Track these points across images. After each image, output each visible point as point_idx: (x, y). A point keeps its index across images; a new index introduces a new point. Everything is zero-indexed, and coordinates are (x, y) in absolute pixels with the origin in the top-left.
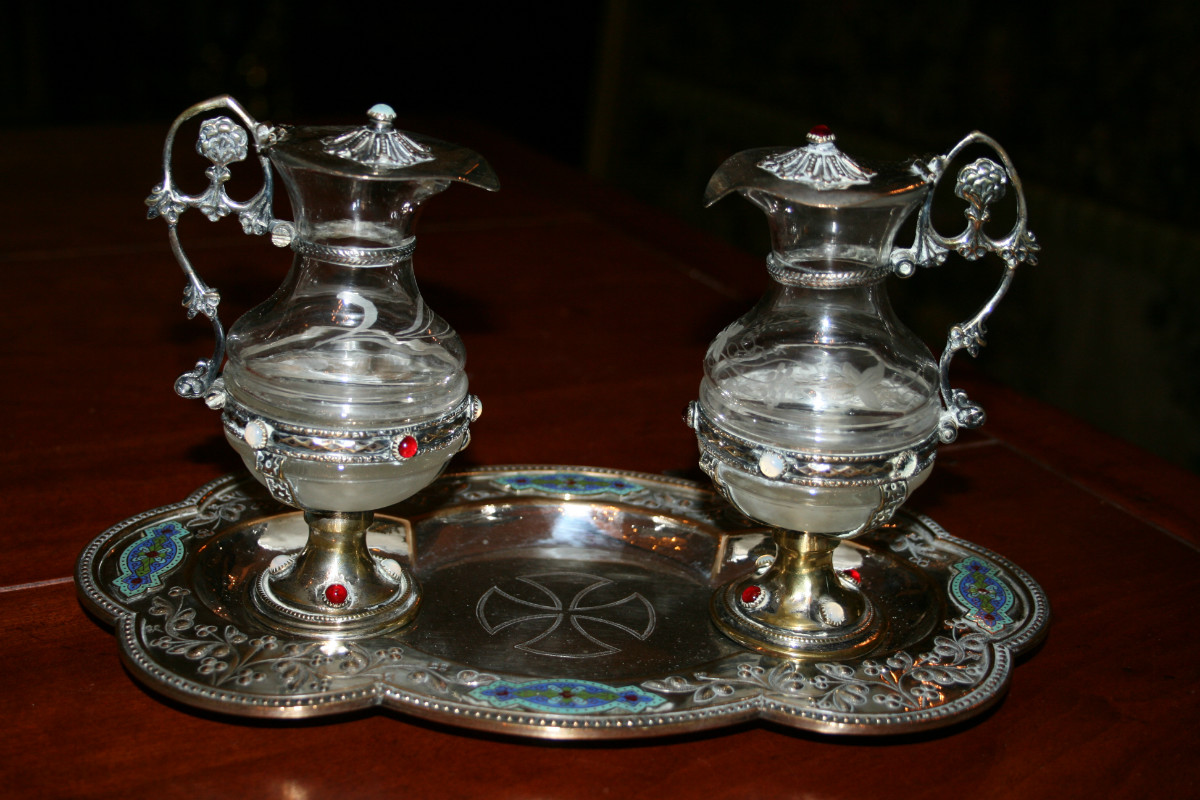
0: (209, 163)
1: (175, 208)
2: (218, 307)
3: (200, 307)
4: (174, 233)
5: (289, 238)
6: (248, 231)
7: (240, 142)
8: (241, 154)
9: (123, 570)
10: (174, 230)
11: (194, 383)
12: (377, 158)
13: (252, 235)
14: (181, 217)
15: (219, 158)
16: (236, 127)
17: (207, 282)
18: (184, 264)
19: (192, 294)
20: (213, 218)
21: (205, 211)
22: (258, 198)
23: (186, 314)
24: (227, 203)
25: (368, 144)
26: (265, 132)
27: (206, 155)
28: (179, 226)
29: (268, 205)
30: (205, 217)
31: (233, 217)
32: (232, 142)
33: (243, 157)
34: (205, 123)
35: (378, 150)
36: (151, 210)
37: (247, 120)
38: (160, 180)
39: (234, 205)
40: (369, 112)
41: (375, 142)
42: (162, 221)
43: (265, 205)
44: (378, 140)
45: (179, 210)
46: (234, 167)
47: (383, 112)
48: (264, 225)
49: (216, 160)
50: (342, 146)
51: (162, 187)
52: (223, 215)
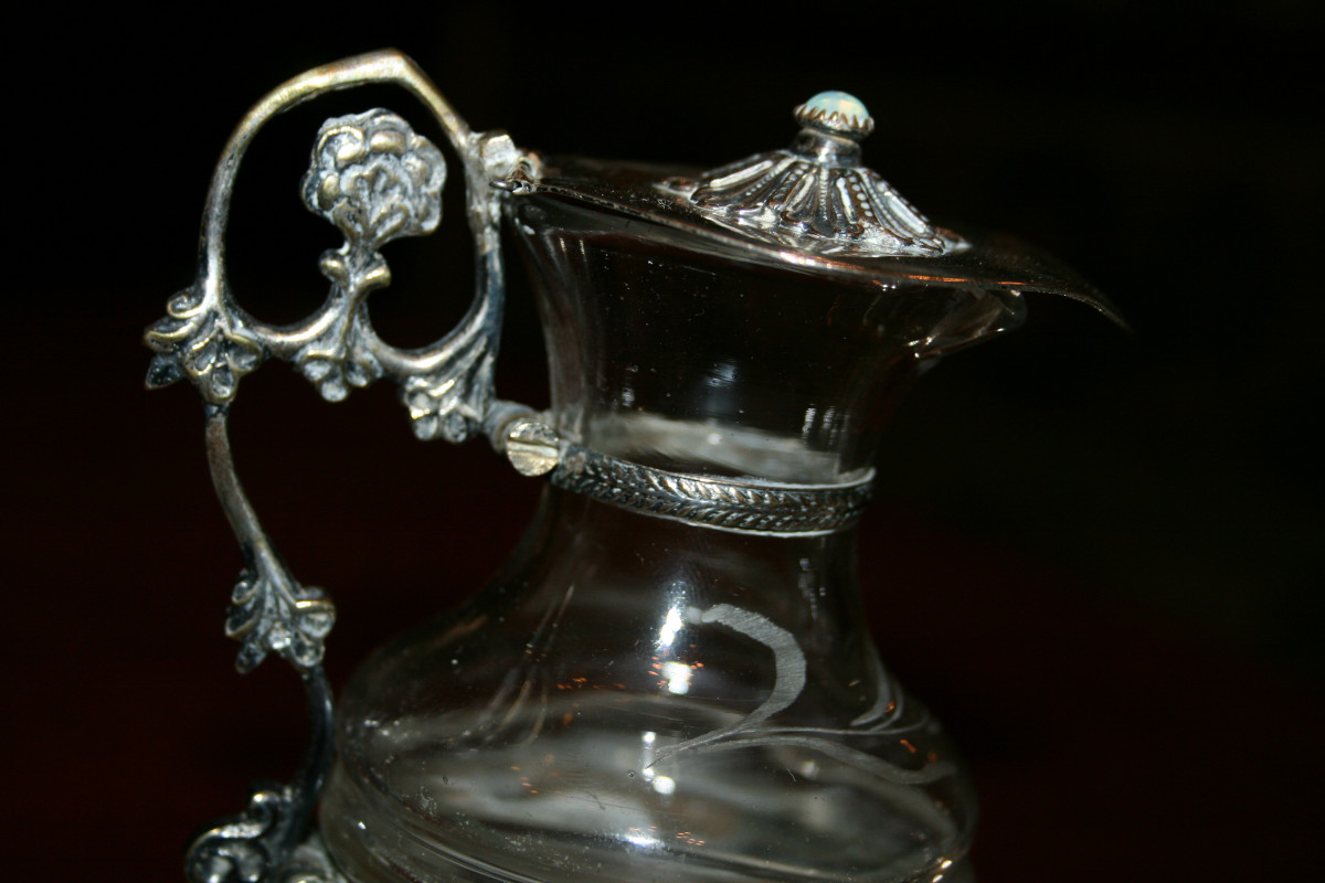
0: (332, 236)
1: (229, 357)
2: (328, 640)
3: (280, 642)
4: (218, 427)
5: (553, 452)
6: (427, 431)
7: (427, 181)
8: (426, 215)
10: (221, 420)
11: (242, 854)
12: (857, 232)
13: (439, 442)
14: (245, 384)
15: (365, 227)
16: (416, 140)
17: (301, 574)
18: (241, 519)
19: (260, 603)
20: (334, 393)
21: (316, 372)
22: (462, 341)
23: (234, 657)
24: (371, 349)
25: (814, 192)
26: (501, 154)
27: (329, 215)
28: (235, 411)
29: (489, 360)
30: (312, 389)
31: (388, 391)
32: (405, 179)
33: (431, 225)
34: (330, 126)
35: (849, 210)
36: (160, 363)
37: (451, 122)
38: (188, 278)
39: (390, 354)
40: (806, 109)
41: (833, 187)
42: (190, 394)
43: (480, 360)
44: (841, 183)
45: (245, 364)
46: (399, 250)
47: (841, 110)
48: (471, 410)
49: (359, 228)
50: (740, 197)
51: (199, 295)
52: (363, 382)
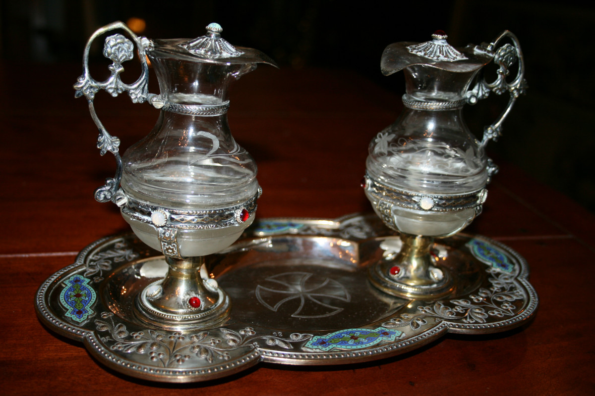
0: (110, 62)
1: (92, 90)
2: (119, 147)
3: (109, 148)
4: (91, 105)
5: (163, 103)
6: (135, 101)
7: (130, 48)
8: (130, 56)
9: (67, 307)
10: (92, 103)
11: (106, 193)
12: (221, 53)
13: (138, 104)
14: (96, 95)
15: (118, 59)
16: (126, 40)
17: (112, 134)
18: (98, 123)
19: (104, 141)
20: (115, 95)
21: (111, 91)
22: (141, 82)
23: (100, 152)
24: (122, 85)
25: (211, 45)
26: (145, 42)
27: (110, 58)
28: (95, 101)
29: (147, 85)
30: (109, 95)
31: (125, 95)
32: (125, 49)
33: (132, 58)
34: (108, 39)
35: (219, 48)
36: (77, 92)
37: (134, 36)
38: (81, 73)
39: (126, 86)
40: (208, 27)
41: (215, 44)
42: (84, 99)
43: (145, 85)
44: (217, 43)
45: (96, 91)
46: (125, 64)
47: (215, 27)
48: (144, 96)
49: (116, 60)
50: (197, 47)
51: (84, 77)
52: (120, 92)
